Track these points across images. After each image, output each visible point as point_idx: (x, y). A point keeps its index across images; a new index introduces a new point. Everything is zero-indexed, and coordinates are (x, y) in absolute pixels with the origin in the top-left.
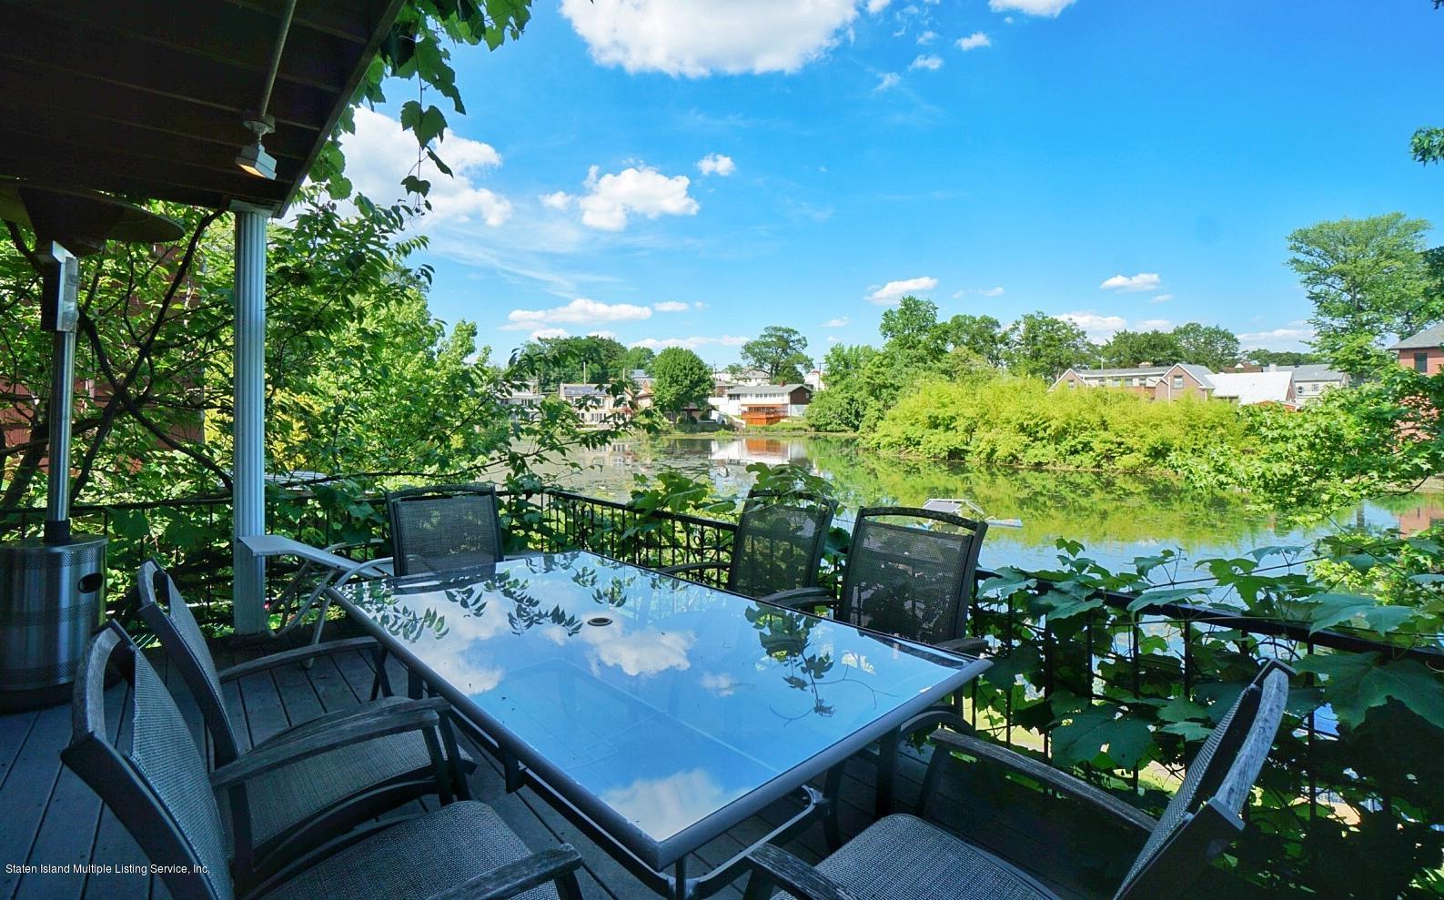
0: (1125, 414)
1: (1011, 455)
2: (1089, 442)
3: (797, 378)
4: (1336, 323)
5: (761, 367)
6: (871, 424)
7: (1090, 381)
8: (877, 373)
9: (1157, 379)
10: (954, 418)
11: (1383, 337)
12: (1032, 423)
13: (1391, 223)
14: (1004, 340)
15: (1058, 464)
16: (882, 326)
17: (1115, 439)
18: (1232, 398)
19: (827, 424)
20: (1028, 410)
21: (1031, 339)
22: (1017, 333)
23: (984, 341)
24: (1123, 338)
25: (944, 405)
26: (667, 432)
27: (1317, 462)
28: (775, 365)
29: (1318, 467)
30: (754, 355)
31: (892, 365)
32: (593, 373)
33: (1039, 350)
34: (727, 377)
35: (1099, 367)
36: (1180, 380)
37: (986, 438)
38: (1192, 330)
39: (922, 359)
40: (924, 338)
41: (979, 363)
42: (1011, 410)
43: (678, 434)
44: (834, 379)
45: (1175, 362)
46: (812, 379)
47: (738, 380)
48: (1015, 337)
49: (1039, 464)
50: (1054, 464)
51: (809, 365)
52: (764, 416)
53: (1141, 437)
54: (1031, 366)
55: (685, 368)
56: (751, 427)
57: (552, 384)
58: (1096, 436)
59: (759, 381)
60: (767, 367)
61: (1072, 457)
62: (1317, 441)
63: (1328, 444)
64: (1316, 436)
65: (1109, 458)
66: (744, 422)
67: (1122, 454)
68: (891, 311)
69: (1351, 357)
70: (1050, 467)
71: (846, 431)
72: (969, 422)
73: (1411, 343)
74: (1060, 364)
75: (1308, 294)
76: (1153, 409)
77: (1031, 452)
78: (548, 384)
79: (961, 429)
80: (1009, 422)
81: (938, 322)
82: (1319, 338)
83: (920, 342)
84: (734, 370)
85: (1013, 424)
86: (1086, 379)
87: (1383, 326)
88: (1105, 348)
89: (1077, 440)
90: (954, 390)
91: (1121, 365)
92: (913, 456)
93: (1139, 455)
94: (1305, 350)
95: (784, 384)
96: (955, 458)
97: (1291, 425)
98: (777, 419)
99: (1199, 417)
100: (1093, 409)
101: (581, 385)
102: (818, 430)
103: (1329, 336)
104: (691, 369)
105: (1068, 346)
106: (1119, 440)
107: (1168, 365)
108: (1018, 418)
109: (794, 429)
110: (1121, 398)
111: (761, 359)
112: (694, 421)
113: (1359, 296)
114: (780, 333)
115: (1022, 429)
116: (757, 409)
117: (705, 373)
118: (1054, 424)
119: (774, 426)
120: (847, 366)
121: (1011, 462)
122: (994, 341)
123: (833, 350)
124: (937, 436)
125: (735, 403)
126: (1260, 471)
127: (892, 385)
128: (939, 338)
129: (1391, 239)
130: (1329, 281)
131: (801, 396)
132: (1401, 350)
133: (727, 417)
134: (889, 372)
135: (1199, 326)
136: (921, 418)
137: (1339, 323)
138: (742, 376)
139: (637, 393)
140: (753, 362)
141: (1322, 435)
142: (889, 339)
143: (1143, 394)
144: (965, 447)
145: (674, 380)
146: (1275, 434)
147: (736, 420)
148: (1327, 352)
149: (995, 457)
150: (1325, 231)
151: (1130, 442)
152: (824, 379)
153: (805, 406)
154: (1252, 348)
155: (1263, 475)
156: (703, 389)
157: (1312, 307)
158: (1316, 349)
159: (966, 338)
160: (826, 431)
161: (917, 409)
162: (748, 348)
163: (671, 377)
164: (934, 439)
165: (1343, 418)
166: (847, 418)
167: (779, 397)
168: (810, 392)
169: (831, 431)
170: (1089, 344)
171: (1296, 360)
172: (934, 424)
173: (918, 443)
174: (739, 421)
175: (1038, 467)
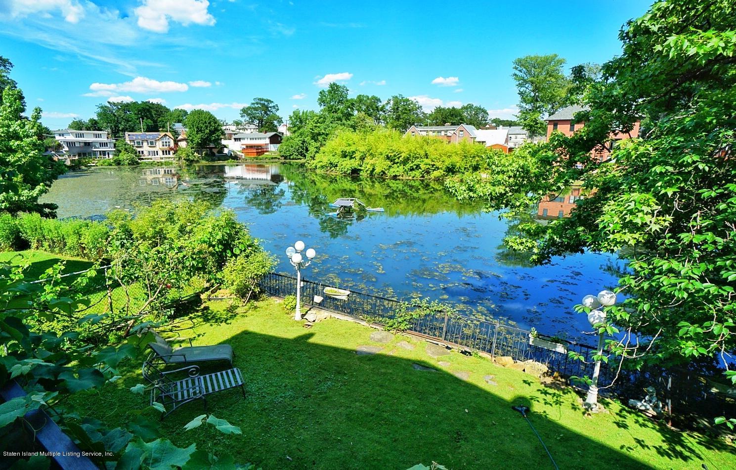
0: (436, 150)
1: (382, 171)
2: (419, 165)
3: (273, 128)
4: (527, 107)
5: (252, 122)
6: (312, 155)
7: (422, 133)
8: (316, 127)
9: (452, 132)
10: (354, 152)
11: (544, 114)
12: (392, 154)
13: (553, 58)
14: (383, 109)
15: (404, 176)
16: (319, 99)
17: (431, 163)
18: (483, 142)
19: (290, 155)
20: (391, 148)
21: (396, 109)
22: (389, 105)
23: (373, 109)
24: (439, 110)
25: (349, 145)
26: (197, 161)
27: (516, 184)
28: (261, 121)
29: (516, 187)
30: (248, 115)
31: (324, 122)
32: (148, 125)
33: (400, 115)
34: (234, 128)
35: (427, 125)
36: (462, 133)
37: (370, 163)
38: (469, 107)
39: (339, 119)
40: (341, 107)
41: (370, 122)
42: (383, 148)
43: (204, 163)
44: (294, 129)
45: (461, 123)
46: (282, 129)
47: (240, 129)
48: (388, 108)
49: (396, 176)
50: (402, 176)
51: (280, 121)
52: (255, 151)
53: (443, 162)
54: (395, 124)
55: (206, 122)
56: (247, 157)
57: (121, 133)
58: (423, 161)
59: (252, 130)
60: (256, 122)
61: (411, 172)
62: (518, 173)
63: (522, 174)
64: (518, 171)
65: (428, 172)
66: (243, 154)
67: (434, 170)
68: (324, 91)
69: (531, 123)
70: (401, 178)
71: (301, 159)
72: (362, 154)
73: (553, 118)
74: (409, 123)
75: (518, 92)
76: (448, 148)
77: (392, 170)
78: (118, 132)
79: (358, 158)
80: (382, 154)
81: (349, 98)
82: (520, 114)
83: (339, 109)
84: (237, 123)
85: (384, 155)
86: (421, 131)
87: (544, 109)
88: (431, 115)
89: (414, 164)
90: (355, 136)
91: (437, 124)
92: (334, 173)
93: (441, 171)
94: (514, 119)
95: (266, 133)
96: (355, 174)
97: (507, 164)
98: (263, 152)
99: (469, 152)
100: (422, 147)
101: (140, 133)
102: (286, 158)
103: (524, 113)
104: (210, 123)
105: (414, 113)
106: (433, 163)
107: (458, 125)
108: (386, 152)
109: (272, 158)
110: (435, 142)
111: (253, 118)
112: (213, 154)
113: (537, 94)
114: (263, 102)
115: (388, 158)
116: (251, 147)
117: (218, 125)
118: (403, 155)
119: (261, 157)
120: (301, 122)
121: (382, 175)
122: (378, 110)
123: (294, 112)
124: (346, 162)
125: (238, 143)
126: (490, 191)
127: (323, 134)
128: (349, 107)
129: (551, 67)
130: (527, 86)
131: (276, 139)
132: (549, 121)
133: (233, 152)
134: (323, 126)
135: (473, 105)
136: (337, 152)
137: (529, 107)
138: (242, 127)
139: (177, 138)
140: (248, 119)
141: (520, 170)
142: (322, 107)
143: (445, 140)
144: (360, 168)
145: (199, 130)
146: (499, 169)
147: (238, 153)
148: (522, 120)
149: (374, 173)
150: (528, 60)
151: (438, 164)
152: (289, 129)
153: (279, 145)
154: (493, 118)
155: (491, 194)
156: (217, 135)
157: (519, 98)
158: (519, 119)
159: (364, 107)
160: (290, 159)
161: (336, 147)
162: (245, 111)
163: (197, 128)
164: (344, 163)
165: (530, 159)
166: (301, 152)
167: (263, 140)
168: (281, 137)
169: (293, 159)
170: (423, 113)
171: (510, 124)
172: (344, 155)
173: (336, 166)
174: (241, 154)
175: (395, 178)
